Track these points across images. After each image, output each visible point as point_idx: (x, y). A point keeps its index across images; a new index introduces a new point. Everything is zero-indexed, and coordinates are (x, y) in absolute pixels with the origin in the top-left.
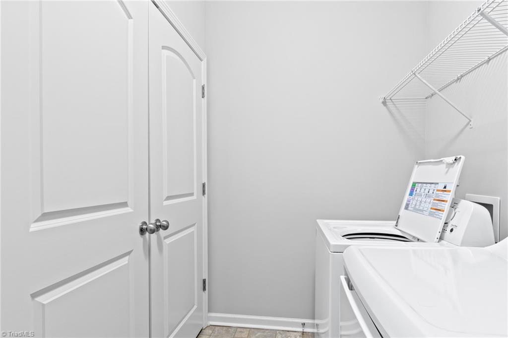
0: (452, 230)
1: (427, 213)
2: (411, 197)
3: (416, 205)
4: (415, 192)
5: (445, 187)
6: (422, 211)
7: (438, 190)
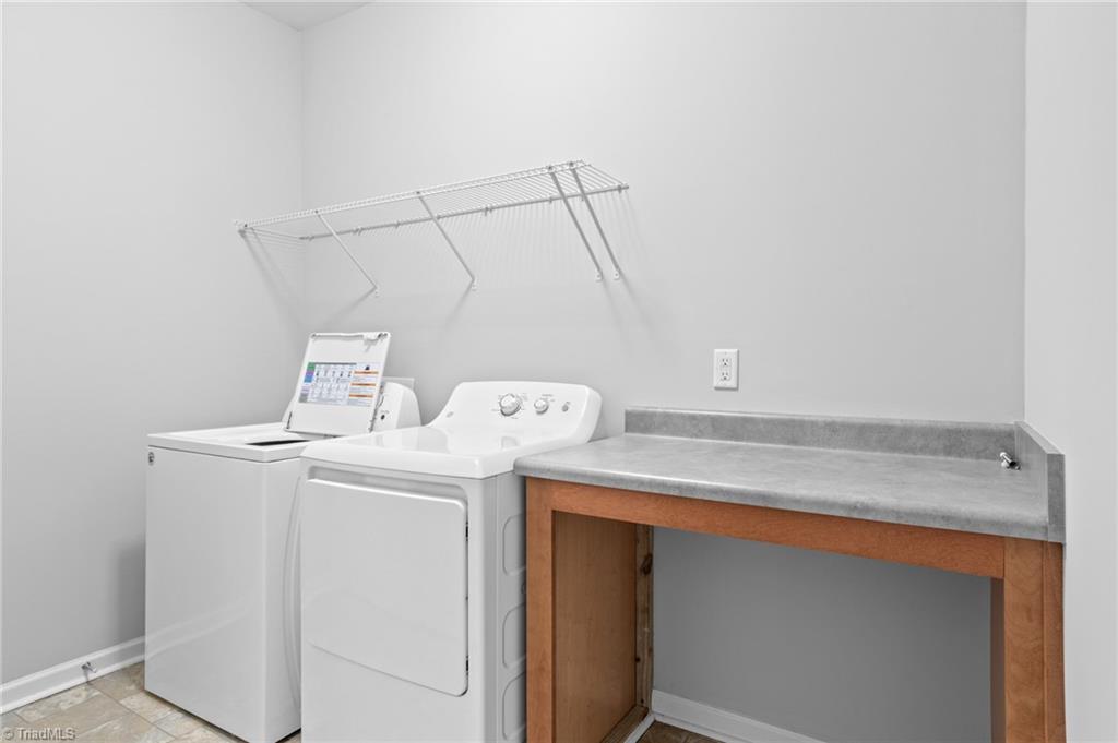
0: (383, 417)
1: (345, 402)
2: (310, 384)
3: (321, 393)
4: (315, 377)
5: (367, 368)
6: (335, 400)
7: (356, 373)
